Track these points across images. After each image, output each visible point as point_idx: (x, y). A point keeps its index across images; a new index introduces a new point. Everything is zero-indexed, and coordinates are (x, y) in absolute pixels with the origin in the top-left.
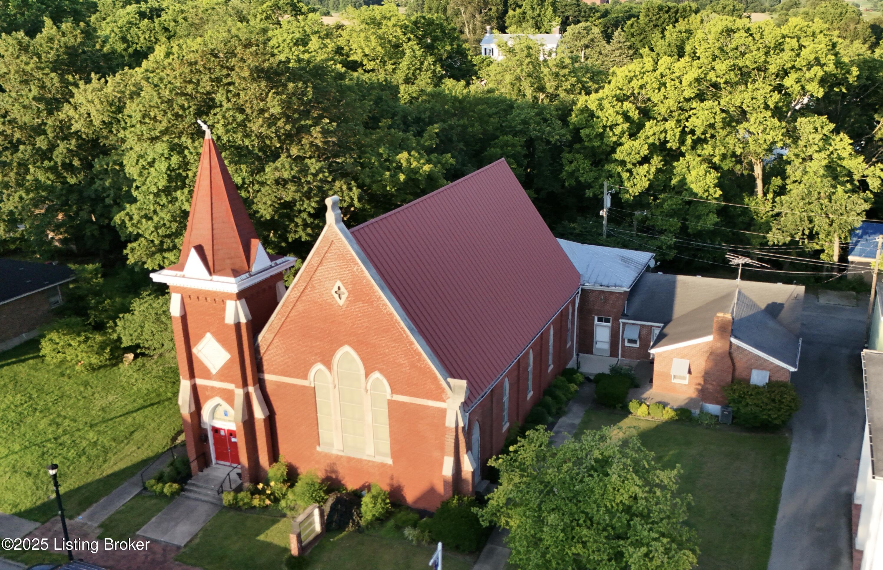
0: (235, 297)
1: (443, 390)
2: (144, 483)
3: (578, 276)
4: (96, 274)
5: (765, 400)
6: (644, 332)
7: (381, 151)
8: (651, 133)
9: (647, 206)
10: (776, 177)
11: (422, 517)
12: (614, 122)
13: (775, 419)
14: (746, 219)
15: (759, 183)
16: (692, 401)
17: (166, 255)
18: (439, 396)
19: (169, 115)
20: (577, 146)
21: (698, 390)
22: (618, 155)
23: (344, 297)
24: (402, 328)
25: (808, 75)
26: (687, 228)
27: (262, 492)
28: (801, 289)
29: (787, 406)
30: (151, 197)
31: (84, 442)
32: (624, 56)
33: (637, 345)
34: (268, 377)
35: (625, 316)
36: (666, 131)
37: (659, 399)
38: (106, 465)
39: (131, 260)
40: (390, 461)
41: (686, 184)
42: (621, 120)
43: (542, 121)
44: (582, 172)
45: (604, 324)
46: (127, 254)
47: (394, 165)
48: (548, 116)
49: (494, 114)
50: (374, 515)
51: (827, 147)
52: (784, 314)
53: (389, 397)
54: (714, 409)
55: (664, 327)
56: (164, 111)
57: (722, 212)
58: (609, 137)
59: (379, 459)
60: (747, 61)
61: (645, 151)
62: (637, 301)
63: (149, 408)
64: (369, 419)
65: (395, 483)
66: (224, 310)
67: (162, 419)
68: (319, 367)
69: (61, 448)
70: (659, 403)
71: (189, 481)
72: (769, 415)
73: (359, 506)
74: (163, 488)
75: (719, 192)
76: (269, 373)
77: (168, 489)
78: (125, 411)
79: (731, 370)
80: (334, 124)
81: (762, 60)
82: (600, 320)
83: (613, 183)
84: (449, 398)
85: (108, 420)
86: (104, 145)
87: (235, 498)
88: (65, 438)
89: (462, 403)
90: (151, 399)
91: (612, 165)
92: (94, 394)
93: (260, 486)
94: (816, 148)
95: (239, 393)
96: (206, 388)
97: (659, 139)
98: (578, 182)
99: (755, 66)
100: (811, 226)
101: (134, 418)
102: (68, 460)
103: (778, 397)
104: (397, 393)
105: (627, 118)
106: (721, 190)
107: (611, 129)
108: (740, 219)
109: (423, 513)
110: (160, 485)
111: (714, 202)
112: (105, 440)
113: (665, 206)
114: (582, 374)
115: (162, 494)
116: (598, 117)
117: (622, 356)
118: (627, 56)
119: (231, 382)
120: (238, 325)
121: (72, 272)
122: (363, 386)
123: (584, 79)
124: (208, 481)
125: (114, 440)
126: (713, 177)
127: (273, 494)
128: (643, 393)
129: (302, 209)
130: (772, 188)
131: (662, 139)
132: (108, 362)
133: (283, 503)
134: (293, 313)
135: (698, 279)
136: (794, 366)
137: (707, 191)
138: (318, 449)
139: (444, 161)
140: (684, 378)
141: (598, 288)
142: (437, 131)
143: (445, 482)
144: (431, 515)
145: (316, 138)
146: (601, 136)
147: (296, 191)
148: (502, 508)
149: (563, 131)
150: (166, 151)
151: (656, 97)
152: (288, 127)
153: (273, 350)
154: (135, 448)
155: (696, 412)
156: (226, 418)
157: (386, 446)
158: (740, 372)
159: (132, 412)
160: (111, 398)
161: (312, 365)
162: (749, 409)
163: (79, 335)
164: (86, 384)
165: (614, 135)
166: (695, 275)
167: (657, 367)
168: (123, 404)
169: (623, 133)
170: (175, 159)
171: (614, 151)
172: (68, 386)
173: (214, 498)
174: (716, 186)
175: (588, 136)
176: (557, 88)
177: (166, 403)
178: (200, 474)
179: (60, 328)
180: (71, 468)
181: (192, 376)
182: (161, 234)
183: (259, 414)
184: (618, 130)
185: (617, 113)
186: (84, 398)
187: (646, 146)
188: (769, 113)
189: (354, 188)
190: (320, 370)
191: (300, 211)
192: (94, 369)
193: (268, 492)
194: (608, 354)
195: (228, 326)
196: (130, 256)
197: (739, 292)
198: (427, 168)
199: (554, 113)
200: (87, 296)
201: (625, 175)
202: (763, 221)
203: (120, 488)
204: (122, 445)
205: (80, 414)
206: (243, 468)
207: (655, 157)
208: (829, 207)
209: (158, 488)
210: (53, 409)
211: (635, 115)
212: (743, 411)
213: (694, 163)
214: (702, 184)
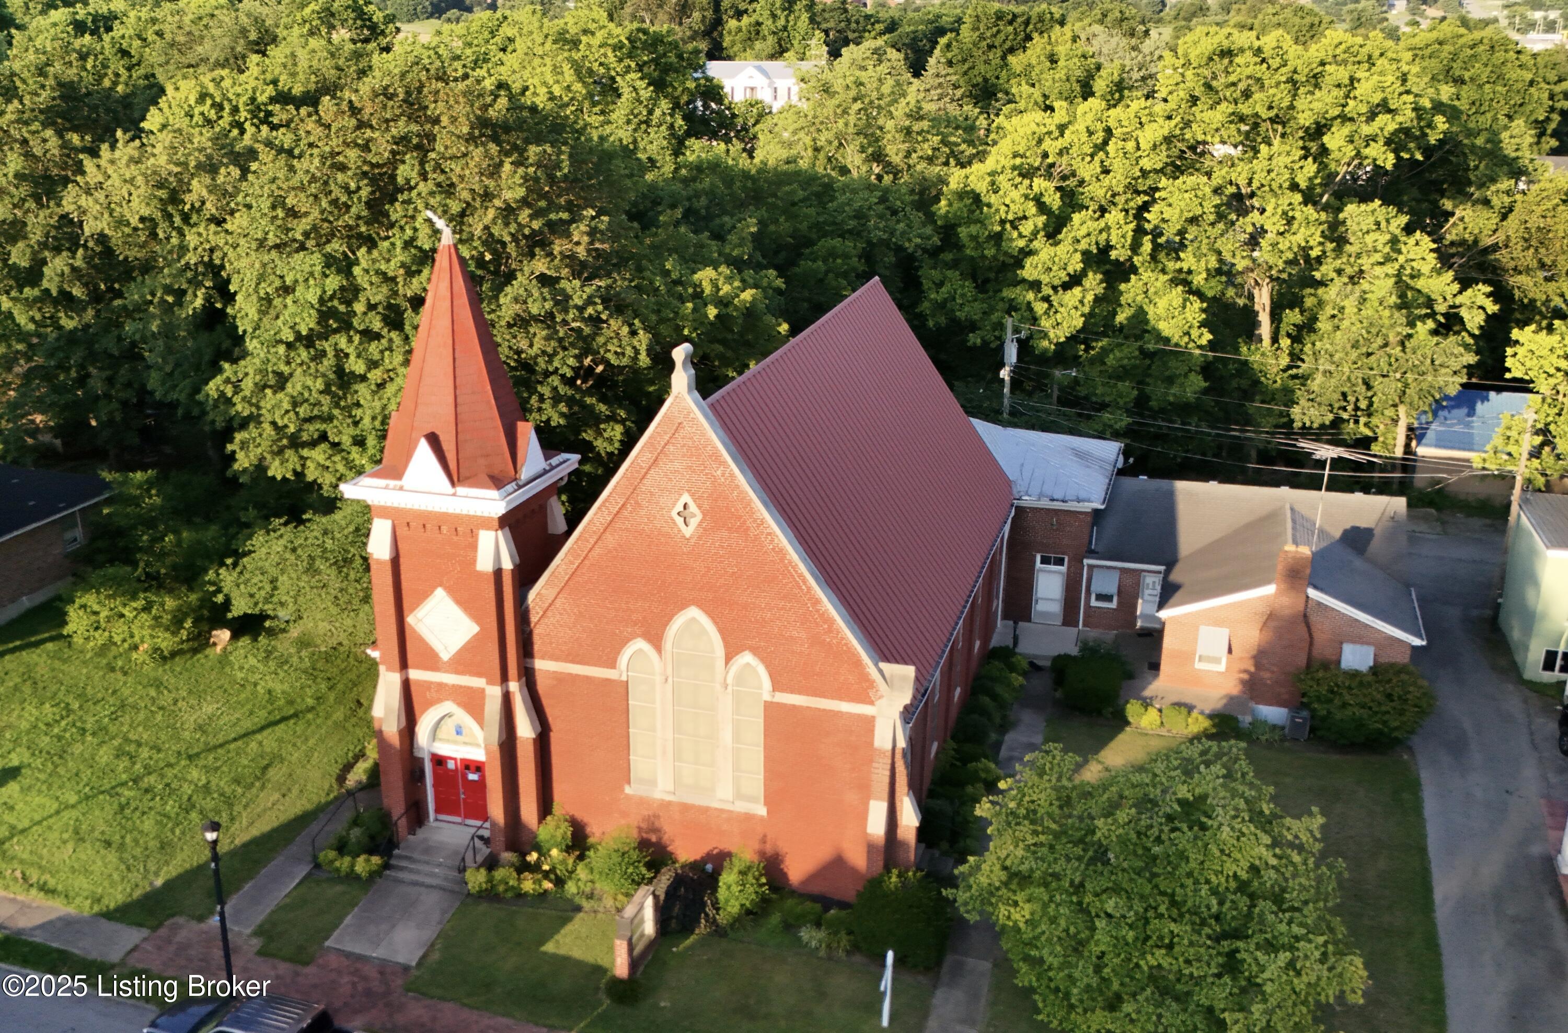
0: (496, 524)
1: (871, 684)
2: (315, 857)
3: (1008, 483)
4: (148, 490)
5: (1378, 697)
6: (1129, 581)
7: (668, 266)
8: (1084, 231)
9: (1075, 361)
10: (1292, 309)
11: (826, 909)
12: (1020, 214)
13: (1396, 729)
14: (1245, 383)
15: (1264, 318)
16: (1231, 699)
17: (305, 452)
18: (864, 692)
19: (324, 204)
20: (948, 256)
21: (1243, 682)
22: (1029, 271)
23: (694, 522)
24: (801, 575)
25: (1366, 130)
26: (1148, 398)
27: (535, 868)
28: (1400, 503)
29: (1416, 706)
30: (282, 349)
31: (186, 786)
32: (947, 99)
33: (1114, 605)
34: (541, 665)
35: (1092, 553)
36: (1107, 228)
37: (1176, 700)
38: (237, 825)
39: (243, 461)
40: (762, 811)
41: (1147, 322)
42: (1034, 210)
43: (888, 213)
44: (959, 301)
45: (1052, 567)
46: (234, 452)
47: (690, 290)
48: (898, 203)
49: (801, 201)
50: (742, 905)
51: (1395, 255)
52: (1375, 545)
53: (767, 697)
54: (1273, 713)
55: (1167, 572)
56: (316, 197)
57: (1207, 369)
58: (1012, 240)
59: (741, 807)
60: (1258, 105)
61: (1076, 264)
62: (1111, 525)
63: (282, 726)
64: (727, 736)
65: (769, 849)
66: (474, 547)
67: (311, 742)
68: (639, 644)
69: (149, 796)
70: (1178, 705)
71: (396, 852)
72: (1385, 723)
73: (714, 887)
74: (353, 865)
75: (1208, 336)
76: (543, 658)
77: (362, 865)
78: (239, 730)
79: (1307, 645)
80: (605, 219)
81: (1285, 103)
82: (1045, 561)
83: (1020, 321)
84: (881, 697)
85: (216, 747)
86: (126, 258)
87: (490, 880)
88: (152, 779)
89: (906, 707)
90: (280, 709)
91: (1018, 289)
92: (176, 702)
93: (533, 857)
94: (1378, 257)
95: (494, 693)
96: (428, 685)
97: (1097, 243)
98: (954, 321)
99: (1272, 114)
100: (1370, 394)
101: (260, 743)
102: (169, 818)
103: (1398, 691)
104: (782, 690)
105: (1042, 207)
106: (1210, 332)
107: (1015, 228)
108: (1234, 383)
109: (826, 902)
110: (347, 860)
111: (1198, 352)
112: (221, 782)
113: (1111, 360)
114: (1024, 656)
115: (352, 877)
116: (989, 206)
117: (1084, 625)
118: (952, 100)
119: (479, 674)
120: (498, 573)
121: (106, 486)
122: (719, 676)
123: (953, 139)
124: (428, 850)
125: (237, 781)
126: (1195, 311)
127: (553, 870)
128: (1144, 688)
129: (551, 369)
130: (1285, 328)
131: (1102, 243)
132: (185, 646)
133: (571, 888)
134: (597, 550)
135: (1213, 487)
136: (1419, 636)
137: (1188, 334)
138: (628, 790)
139: (765, 282)
140: (1217, 660)
141: (1045, 503)
142: (753, 229)
143: (871, 848)
144: (843, 905)
145: (578, 243)
146: (998, 238)
147: (547, 339)
148: (998, 889)
149: (928, 230)
150: (318, 268)
151: (1086, 170)
152: (536, 225)
153: (553, 618)
154: (277, 796)
155: (1245, 720)
156: (459, 738)
157: (755, 784)
158: (1322, 649)
159: (254, 732)
160: (208, 708)
161: (625, 642)
162: (1348, 712)
163: (134, 597)
164: (158, 684)
165: (1021, 236)
166: (1206, 480)
167: (1169, 642)
168: (233, 719)
169: (1035, 234)
170: (333, 282)
171: (1019, 263)
172: (128, 688)
173: (446, 879)
174: (1203, 324)
175: (974, 238)
176: (908, 155)
177: (310, 716)
178: (411, 837)
179: (102, 584)
180: (177, 832)
181: (404, 665)
182: (302, 415)
183: (525, 729)
184: (1027, 228)
185: (1026, 197)
186: (161, 708)
187: (1078, 256)
188: (1298, 197)
189: (641, 332)
190: (640, 651)
191: (547, 374)
192: (164, 659)
193: (546, 867)
194: (1059, 621)
195: (481, 575)
196: (240, 455)
197: (1292, 509)
198: (747, 295)
199: (908, 198)
200: (134, 527)
201: (1040, 308)
202: (1277, 385)
203: (271, 866)
204: (254, 791)
205: (163, 737)
206: (494, 824)
207: (1090, 274)
208: (1402, 361)
209: (344, 863)
210: (113, 729)
211: (1054, 201)
212: (1338, 716)
213: (1158, 284)
214: (1179, 320)
